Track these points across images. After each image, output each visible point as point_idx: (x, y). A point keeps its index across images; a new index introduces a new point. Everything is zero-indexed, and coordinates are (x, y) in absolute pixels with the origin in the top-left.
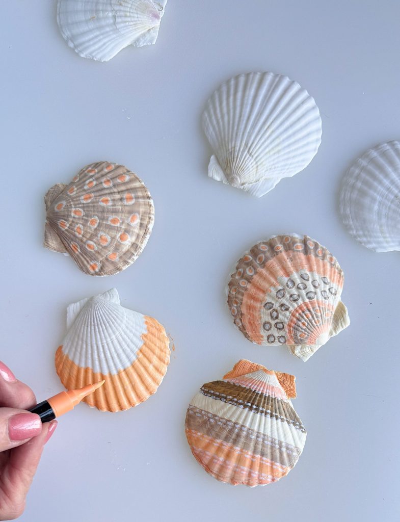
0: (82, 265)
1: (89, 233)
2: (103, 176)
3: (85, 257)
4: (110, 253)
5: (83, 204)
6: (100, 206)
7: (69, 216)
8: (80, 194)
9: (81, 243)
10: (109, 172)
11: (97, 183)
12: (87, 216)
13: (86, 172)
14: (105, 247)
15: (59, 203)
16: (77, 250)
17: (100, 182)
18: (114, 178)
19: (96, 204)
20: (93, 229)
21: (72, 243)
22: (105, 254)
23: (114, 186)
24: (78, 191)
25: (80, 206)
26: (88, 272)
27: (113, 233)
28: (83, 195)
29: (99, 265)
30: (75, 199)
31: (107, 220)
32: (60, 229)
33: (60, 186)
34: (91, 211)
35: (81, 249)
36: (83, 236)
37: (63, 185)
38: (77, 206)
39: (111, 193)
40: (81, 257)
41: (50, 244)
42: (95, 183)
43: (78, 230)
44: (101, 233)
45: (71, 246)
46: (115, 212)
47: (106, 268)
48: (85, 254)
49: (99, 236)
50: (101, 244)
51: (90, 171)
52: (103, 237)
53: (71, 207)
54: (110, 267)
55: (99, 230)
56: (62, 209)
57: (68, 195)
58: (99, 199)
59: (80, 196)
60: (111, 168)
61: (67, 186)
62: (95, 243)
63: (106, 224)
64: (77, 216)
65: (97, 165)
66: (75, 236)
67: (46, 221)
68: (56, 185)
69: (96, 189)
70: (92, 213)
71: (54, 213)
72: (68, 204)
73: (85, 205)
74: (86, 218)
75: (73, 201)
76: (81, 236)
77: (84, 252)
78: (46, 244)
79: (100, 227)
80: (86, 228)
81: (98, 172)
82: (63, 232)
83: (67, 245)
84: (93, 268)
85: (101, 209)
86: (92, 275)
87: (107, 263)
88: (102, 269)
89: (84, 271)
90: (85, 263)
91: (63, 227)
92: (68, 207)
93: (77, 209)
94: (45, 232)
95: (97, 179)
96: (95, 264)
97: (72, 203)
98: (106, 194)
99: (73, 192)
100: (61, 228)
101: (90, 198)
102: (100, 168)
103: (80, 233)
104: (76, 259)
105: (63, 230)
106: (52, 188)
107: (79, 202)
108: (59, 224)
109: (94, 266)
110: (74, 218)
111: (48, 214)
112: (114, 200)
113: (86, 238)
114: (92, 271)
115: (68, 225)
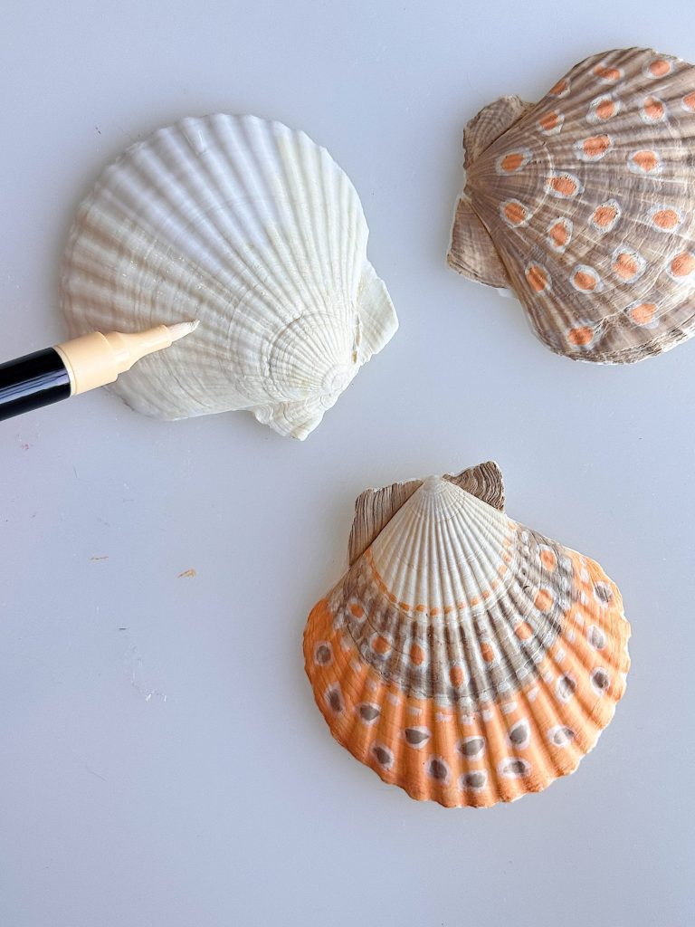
0: (547, 327)
1: (588, 243)
2: (640, 89)
3: (562, 305)
4: (637, 304)
5: (583, 163)
6: (629, 172)
7: (536, 191)
8: (575, 134)
9: (559, 269)
10: (658, 82)
11: (625, 108)
12: (589, 196)
13: (591, 72)
14: (626, 288)
15: (512, 153)
16: (542, 286)
17: (631, 105)
18: (671, 99)
19: (617, 168)
20: (600, 235)
21: (531, 264)
22: (620, 306)
23: (672, 120)
24: (568, 125)
25: (572, 167)
26: (560, 348)
27: (655, 251)
28: (581, 138)
29: (598, 333)
30: (559, 148)
31: (645, 212)
32: (504, 223)
33: (514, 105)
34: (603, 184)
35: (554, 284)
36: (568, 250)
37: (521, 102)
38: (564, 167)
39: (664, 141)
40: (550, 306)
41: (466, 259)
42: (617, 107)
43: (558, 233)
44: (619, 249)
45: (527, 272)
46: (668, 193)
47: (618, 343)
48: (564, 301)
49: (615, 254)
50: (617, 276)
51: (603, 73)
52: (625, 260)
53: (547, 169)
54: (626, 341)
55: (618, 240)
56: (520, 169)
57: (537, 133)
58: (629, 152)
59: (574, 141)
60: (663, 68)
61: (531, 105)
62: (600, 272)
63: (639, 226)
64: (559, 195)
65: (623, 57)
66: (544, 248)
67: (463, 196)
68: (501, 101)
69: (620, 124)
70: (604, 191)
71: (491, 178)
72: (538, 160)
73: (586, 167)
74: (586, 203)
75: (552, 152)
76: (561, 250)
77: (563, 293)
78: (455, 260)
79: (622, 231)
80: (581, 229)
81: (629, 77)
82: (511, 233)
83: (513, 269)
84: (579, 340)
85: (629, 183)
86: (572, 356)
87: (621, 331)
88: (604, 344)
89: (549, 344)
90: (560, 322)
91: (512, 220)
92: (538, 168)
93: (563, 174)
94: (456, 226)
95: (625, 97)
96: (588, 331)
97: (549, 157)
98: (647, 142)
99: (554, 126)
100: (506, 220)
101: (603, 147)
102: (632, 66)
103: (560, 243)
104: (535, 310)
105: (513, 227)
106: (489, 107)
107: (570, 156)
108: (503, 209)
109: (584, 334)
110: (551, 197)
111: (471, 178)
112: (669, 161)
113: (575, 255)
114: (573, 346)
115: (530, 217)
